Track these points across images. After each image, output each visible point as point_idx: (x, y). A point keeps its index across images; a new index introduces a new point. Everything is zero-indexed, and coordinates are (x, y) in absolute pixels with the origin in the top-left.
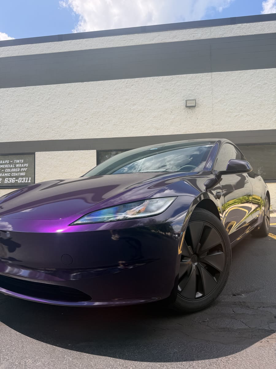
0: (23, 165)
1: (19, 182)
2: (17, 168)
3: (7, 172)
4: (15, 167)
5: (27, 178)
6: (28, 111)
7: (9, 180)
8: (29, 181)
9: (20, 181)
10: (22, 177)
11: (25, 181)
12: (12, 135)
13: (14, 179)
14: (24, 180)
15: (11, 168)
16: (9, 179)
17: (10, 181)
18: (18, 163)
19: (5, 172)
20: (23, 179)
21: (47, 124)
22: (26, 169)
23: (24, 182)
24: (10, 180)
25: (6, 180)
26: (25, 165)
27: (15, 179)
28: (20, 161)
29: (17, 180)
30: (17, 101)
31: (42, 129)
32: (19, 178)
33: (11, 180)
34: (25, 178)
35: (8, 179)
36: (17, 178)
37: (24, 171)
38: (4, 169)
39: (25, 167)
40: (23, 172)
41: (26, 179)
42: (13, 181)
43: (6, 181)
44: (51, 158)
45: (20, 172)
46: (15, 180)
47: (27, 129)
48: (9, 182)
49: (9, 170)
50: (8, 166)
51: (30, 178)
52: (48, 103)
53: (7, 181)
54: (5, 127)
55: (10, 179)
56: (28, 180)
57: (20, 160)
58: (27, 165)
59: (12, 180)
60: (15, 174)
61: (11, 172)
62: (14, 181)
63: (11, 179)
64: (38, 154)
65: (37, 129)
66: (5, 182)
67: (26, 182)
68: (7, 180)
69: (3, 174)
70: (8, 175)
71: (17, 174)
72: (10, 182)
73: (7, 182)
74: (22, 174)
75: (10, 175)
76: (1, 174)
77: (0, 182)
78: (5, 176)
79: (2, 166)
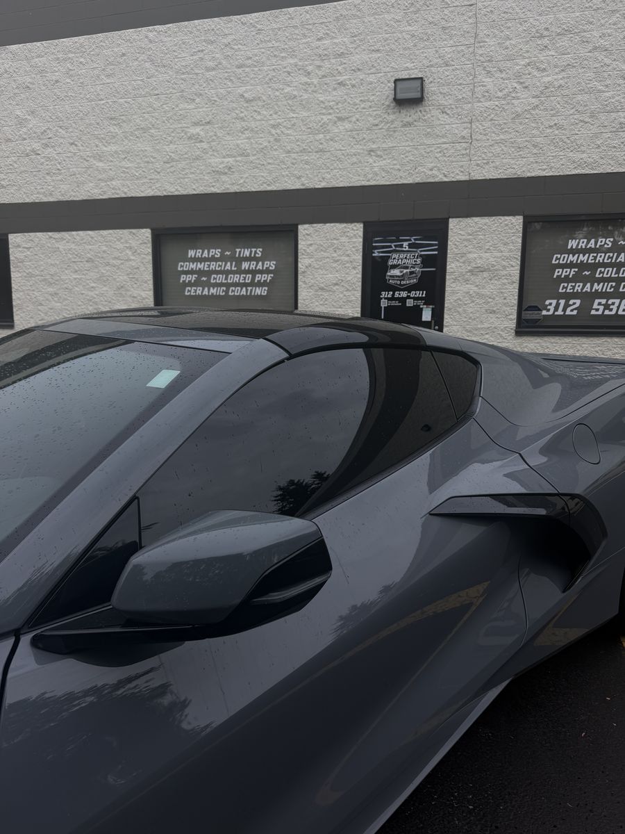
3: (603, 280)
7: (607, 307)
15: (619, 266)
16: (610, 302)
17: (611, 310)
19: (593, 280)
24: (614, 308)
25: (595, 306)
33: (617, 304)
35: (604, 301)
38: (593, 267)
43: (598, 308)
48: (607, 312)
49: (610, 272)
50: (609, 257)
53: (601, 308)
54: (614, 115)
55: (613, 304)
59: (618, 307)
61: (619, 280)
63: (617, 301)
66: (593, 312)
68: (600, 304)
69: (589, 285)
70: (608, 287)
72: (613, 312)
73: (600, 312)
75: (612, 289)
76: (579, 286)
77: (575, 312)
78: (593, 290)
79: (583, 258)
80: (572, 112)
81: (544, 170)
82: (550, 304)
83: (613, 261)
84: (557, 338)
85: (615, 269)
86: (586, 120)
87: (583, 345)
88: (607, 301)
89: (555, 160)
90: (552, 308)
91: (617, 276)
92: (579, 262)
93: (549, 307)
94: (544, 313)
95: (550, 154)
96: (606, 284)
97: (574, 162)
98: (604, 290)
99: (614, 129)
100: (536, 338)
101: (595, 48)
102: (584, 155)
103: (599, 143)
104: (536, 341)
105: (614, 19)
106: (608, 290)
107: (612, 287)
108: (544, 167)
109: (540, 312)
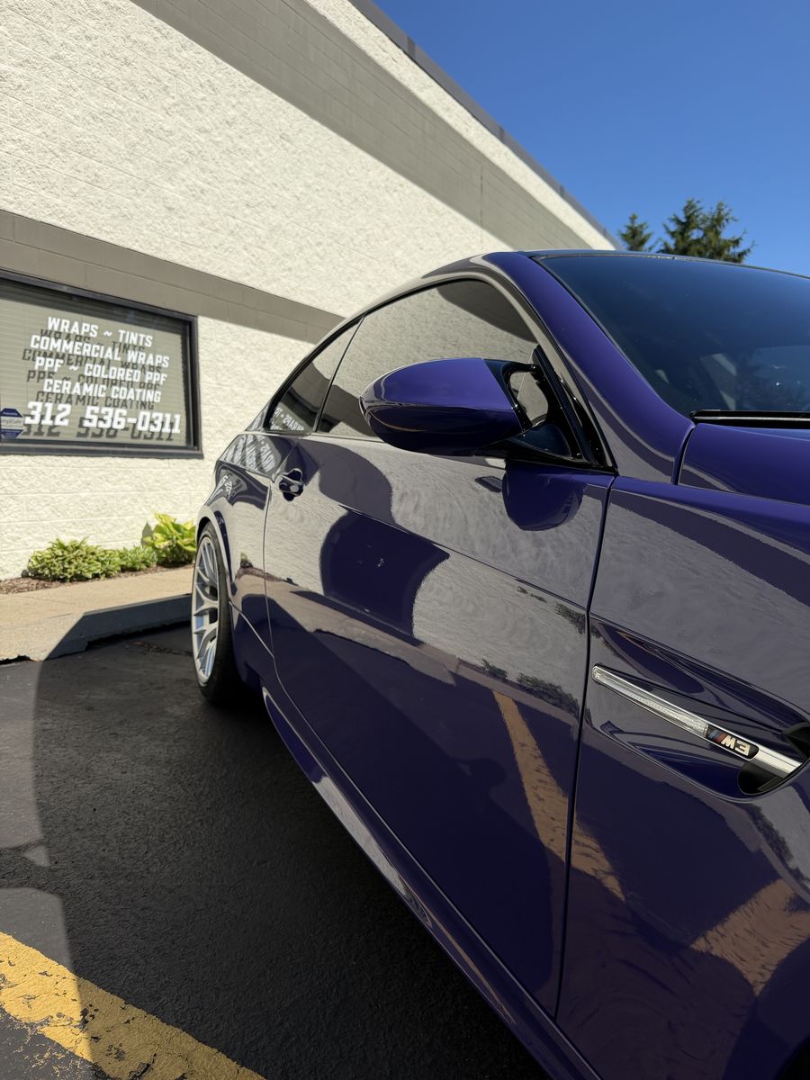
0: (151, 356)
1: (140, 427)
2: (134, 366)
3: (93, 380)
4: (124, 364)
5: (168, 416)
6: (171, 133)
7: (100, 417)
8: (176, 430)
9: (143, 424)
10: (150, 406)
11: (163, 424)
12: (116, 212)
13: (121, 415)
14: (158, 423)
15: (108, 363)
16: (103, 411)
17: (105, 422)
18: (133, 347)
19: (82, 379)
20: (155, 415)
21: (231, 219)
22: (163, 379)
23: (157, 429)
24: (108, 419)
25: (88, 415)
26: (159, 359)
27: (124, 412)
28: (139, 338)
29: (134, 420)
31: (216, 230)
32: (142, 414)
33: (110, 415)
34: (161, 416)
35: (96, 409)
36: (132, 407)
37: (157, 386)
38: (81, 360)
39: (160, 369)
40: (151, 386)
41: (164, 420)
42: (119, 423)
43: (91, 418)
45: (142, 384)
46: (126, 417)
47: (170, 209)
48: (101, 425)
49: (98, 371)
50: (96, 351)
51: (178, 417)
53: (95, 418)
54: (87, 160)
55: (107, 413)
56: (171, 424)
57: (142, 336)
58: (165, 361)
59: (112, 419)
60: (123, 393)
61: (109, 383)
62: (123, 420)
63: (110, 410)
64: (205, 327)
65: (203, 224)
66: (87, 424)
67: (165, 428)
68: (92, 413)
69: (78, 385)
70: (99, 390)
71: (131, 394)
72: (108, 425)
73: (94, 424)
74: (149, 395)
75: (104, 394)
76: (67, 385)
77: (66, 423)
78: (84, 393)
79: (68, 347)
80: (38, 131)
81: (11, 203)
82: (35, 408)
83: (102, 356)
84: (53, 458)
85: (104, 367)
86: (56, 151)
87: (85, 469)
88: (100, 410)
89: (23, 194)
90: (37, 414)
91: (107, 376)
92: (63, 351)
93: (33, 413)
94: (28, 420)
95: (15, 182)
96: (97, 386)
97: (48, 206)
98: (95, 395)
99: (89, 180)
100: (26, 457)
101: (59, 58)
102: (59, 201)
103: (75, 190)
104: (27, 463)
106: (100, 395)
107: (103, 391)
108: (11, 198)
109: (20, 419)
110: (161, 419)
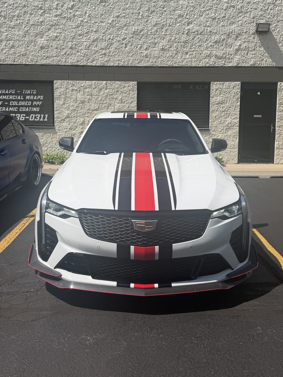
0: (36, 96)
1: (30, 119)
2: (28, 100)
3: (12, 106)
4: (25, 100)
5: (42, 115)
6: (42, 22)
8: (46, 120)
9: (32, 119)
10: (35, 113)
11: (40, 118)
13: (23, 116)
14: (38, 118)
15: (18, 101)
16: (17, 115)
18: (28, 95)
19: (9, 106)
20: (36, 115)
21: (70, 43)
22: (40, 103)
23: (38, 120)
24: (18, 117)
26: (39, 97)
27: (24, 115)
28: (31, 92)
29: (28, 117)
30: (25, 6)
31: (63, 49)
32: (31, 115)
34: (39, 115)
36: (28, 114)
37: (38, 106)
38: (9, 101)
39: (39, 100)
40: (35, 106)
41: (41, 117)
42: (22, 119)
44: (76, 90)
45: (32, 106)
46: (25, 117)
47: (42, 47)
49: (15, 103)
50: (14, 97)
51: (47, 116)
52: (70, 13)
56: (44, 118)
57: (32, 90)
58: (42, 97)
59: (20, 117)
60: (24, 109)
61: (19, 107)
62: (24, 118)
63: (19, 115)
64: (57, 84)
65: (56, 48)
67: (42, 120)
69: (7, 108)
70: (15, 109)
71: (27, 109)
74: (35, 109)
75: (17, 110)
76: (4, 109)
78: (10, 110)
79: (4, 97)
83: (16, 99)
85: (17, 102)
88: (15, 115)
91: (18, 105)
92: (3, 99)
96: (14, 108)
98: (14, 110)
105: (6, 5)
106: (15, 110)
110: (39, 116)
